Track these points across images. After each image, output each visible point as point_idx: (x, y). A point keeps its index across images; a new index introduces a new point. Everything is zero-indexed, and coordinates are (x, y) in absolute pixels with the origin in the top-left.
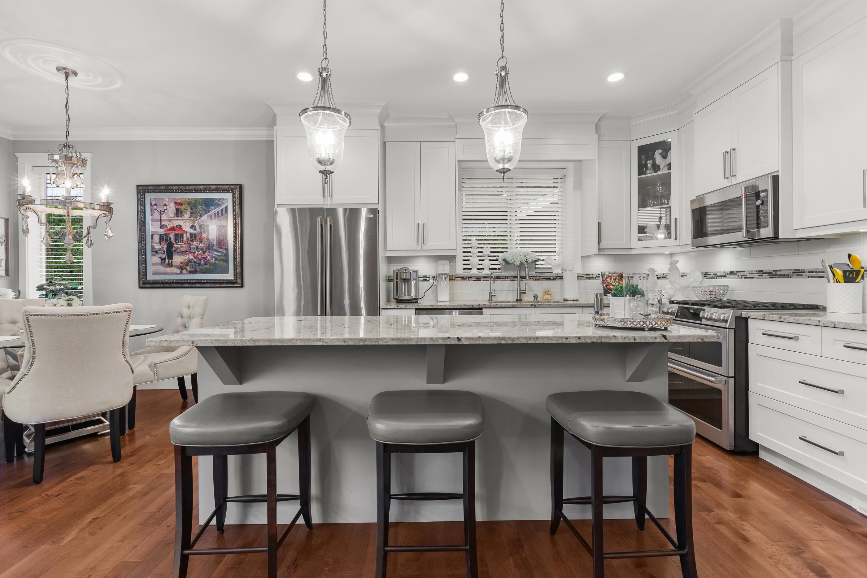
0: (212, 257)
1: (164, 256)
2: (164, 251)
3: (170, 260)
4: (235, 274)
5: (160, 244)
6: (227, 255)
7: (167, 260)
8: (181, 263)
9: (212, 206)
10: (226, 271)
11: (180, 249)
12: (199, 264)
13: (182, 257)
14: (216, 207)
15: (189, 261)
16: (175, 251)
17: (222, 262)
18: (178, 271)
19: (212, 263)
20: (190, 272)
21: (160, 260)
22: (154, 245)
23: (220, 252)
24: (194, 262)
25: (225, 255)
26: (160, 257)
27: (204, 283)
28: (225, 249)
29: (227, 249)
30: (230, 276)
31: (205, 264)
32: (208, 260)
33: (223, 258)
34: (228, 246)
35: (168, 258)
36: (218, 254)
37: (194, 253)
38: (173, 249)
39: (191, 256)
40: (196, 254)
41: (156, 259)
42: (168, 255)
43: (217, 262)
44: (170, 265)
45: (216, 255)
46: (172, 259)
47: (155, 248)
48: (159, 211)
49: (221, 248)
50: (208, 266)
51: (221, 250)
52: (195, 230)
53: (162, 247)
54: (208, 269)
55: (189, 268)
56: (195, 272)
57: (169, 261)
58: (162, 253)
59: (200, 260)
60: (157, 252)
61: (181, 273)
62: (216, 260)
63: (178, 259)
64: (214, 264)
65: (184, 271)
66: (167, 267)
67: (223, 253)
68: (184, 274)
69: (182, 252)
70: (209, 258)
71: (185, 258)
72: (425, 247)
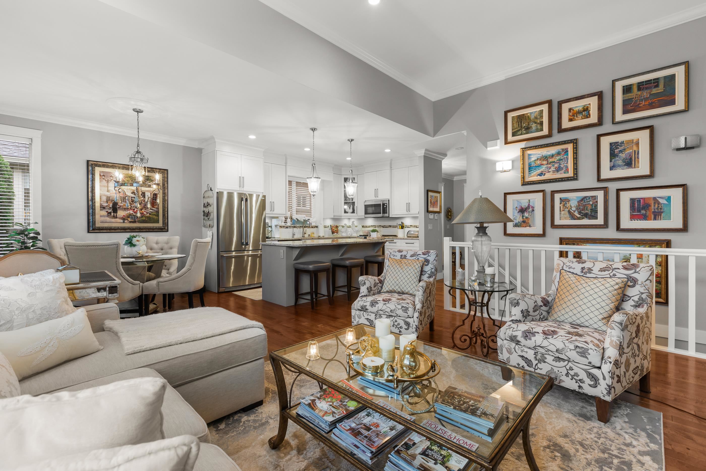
0: (147, 213)
1: (110, 211)
2: (110, 208)
3: (115, 214)
4: (164, 223)
5: (107, 203)
6: (158, 212)
7: (112, 214)
8: (124, 216)
10: (157, 221)
11: (123, 206)
12: (138, 217)
14: (150, 181)
15: (130, 215)
16: (119, 208)
17: (154, 216)
18: (122, 221)
19: (147, 216)
20: (131, 222)
21: (106, 213)
22: (102, 203)
23: (153, 210)
24: (134, 216)
25: (156, 212)
26: (107, 212)
27: (142, 229)
28: (157, 208)
29: (158, 208)
30: (160, 224)
31: (142, 217)
32: (144, 215)
33: (155, 213)
34: (158, 206)
35: (113, 212)
36: (151, 211)
38: (118, 206)
39: (131, 212)
40: (135, 210)
41: (104, 213)
42: (113, 210)
43: (150, 216)
44: (115, 217)
45: (150, 211)
46: (117, 213)
47: (102, 205)
48: (107, 180)
49: (154, 207)
50: (144, 218)
51: (154, 209)
53: (109, 205)
54: (144, 220)
55: (130, 220)
56: (134, 222)
57: (114, 215)
58: (108, 209)
59: (138, 214)
60: (104, 208)
61: (124, 222)
62: (150, 214)
63: (121, 213)
64: (149, 217)
65: (126, 221)
66: (112, 218)
67: (155, 210)
68: (126, 223)
69: (125, 209)
70: (145, 213)
71: (127, 213)
72: (274, 213)
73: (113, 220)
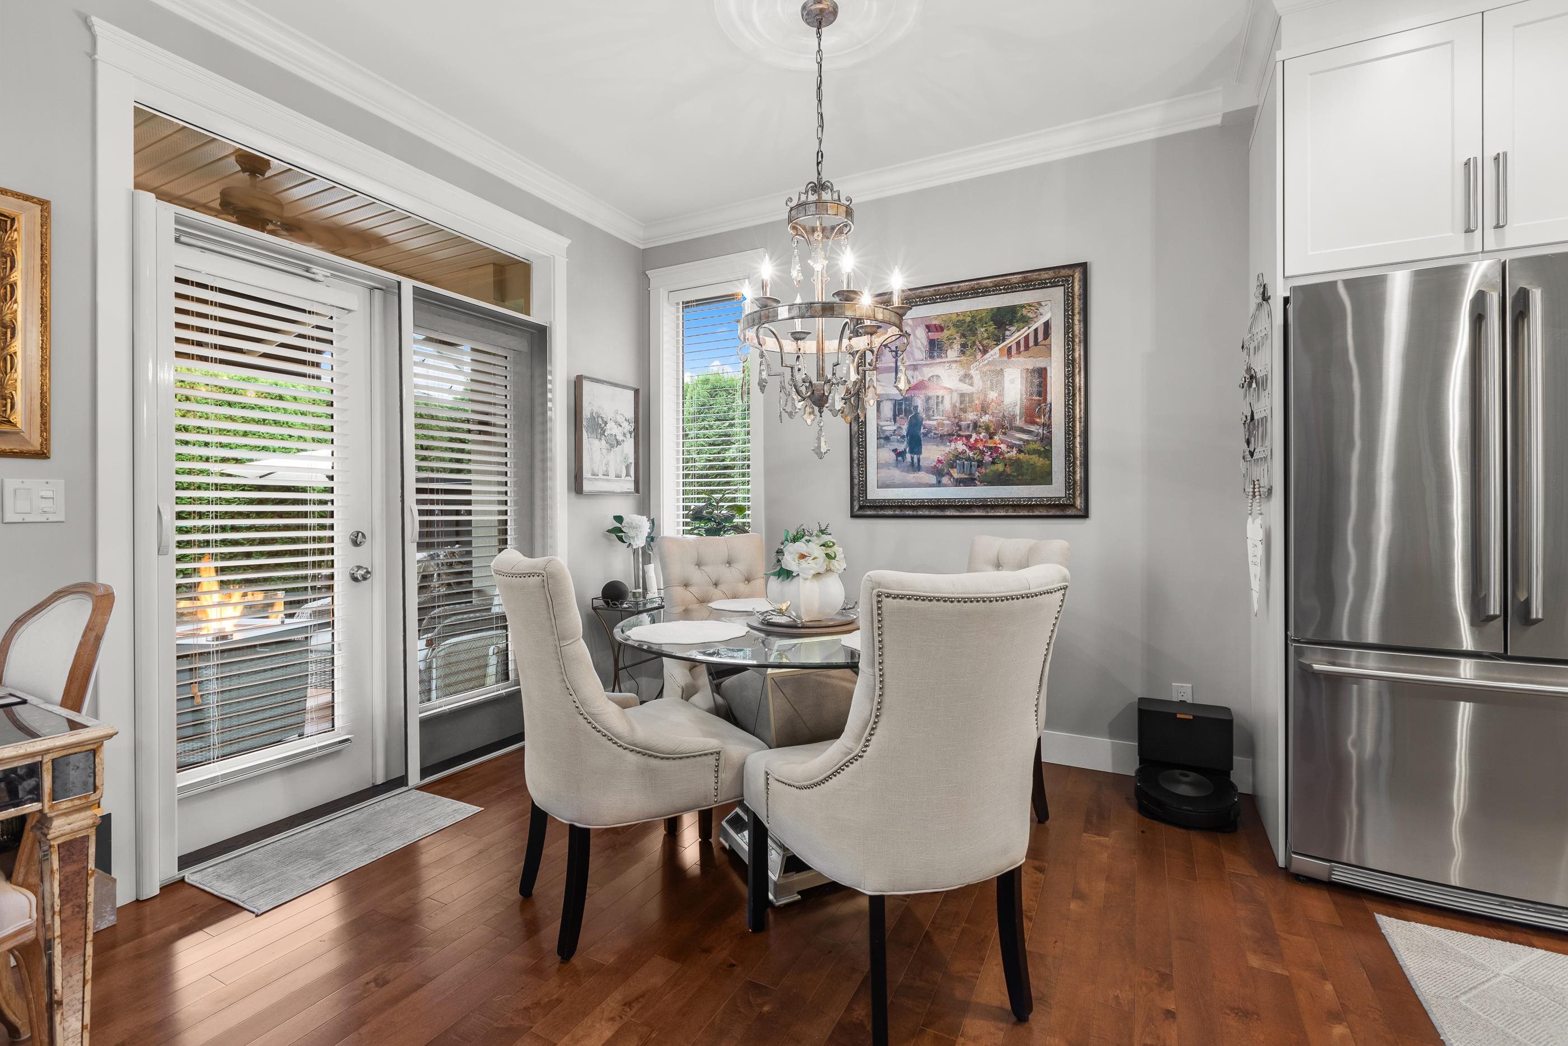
0: (1011, 446)
1: (901, 447)
2: (903, 437)
3: (915, 457)
4: (1070, 484)
5: (895, 421)
6: (1047, 440)
7: (908, 456)
8: (939, 461)
9: (1011, 324)
10: (1045, 477)
11: (936, 429)
12: (980, 464)
13: (942, 448)
14: (1021, 325)
15: (958, 456)
16: (925, 435)
17: (1035, 459)
18: (933, 479)
19: (1010, 459)
20: (959, 482)
21: (893, 455)
22: (882, 423)
23: (1029, 432)
24: (969, 459)
25: (1042, 440)
26: (895, 451)
27: (993, 507)
28: (1044, 425)
29: (1048, 426)
30: (1056, 489)
31: (993, 463)
32: (1002, 454)
33: (1037, 446)
34: (1050, 418)
35: (912, 452)
36: (1025, 437)
37: (969, 437)
38: (922, 431)
39: (960, 446)
40: (972, 440)
41: (887, 455)
42: (910, 444)
43: (1021, 456)
44: (916, 467)
45: (1020, 439)
46: (919, 453)
47: (884, 431)
48: (893, 348)
49: (1033, 423)
50: (1000, 467)
51: (1033, 428)
52: (971, 385)
53: (900, 428)
54: (1001, 474)
55: (956, 474)
56: (969, 482)
57: (912, 459)
58: (898, 441)
59: (982, 453)
60: (887, 439)
61: (939, 484)
62: (1020, 451)
63: (932, 453)
64: (1016, 463)
65: (945, 480)
66: (908, 472)
67: (1037, 435)
68: (945, 486)
69: (942, 436)
70: (1003, 447)
71: (947, 449)
73: (911, 477)
